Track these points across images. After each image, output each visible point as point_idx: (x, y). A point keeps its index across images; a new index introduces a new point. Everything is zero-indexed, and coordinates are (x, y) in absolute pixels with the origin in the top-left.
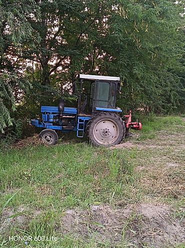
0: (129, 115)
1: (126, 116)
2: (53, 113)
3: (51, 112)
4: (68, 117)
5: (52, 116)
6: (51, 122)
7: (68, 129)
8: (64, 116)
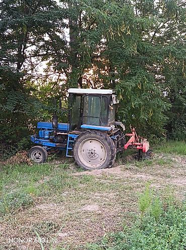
0: (132, 133)
1: (129, 135)
2: (48, 130)
3: (47, 128)
4: (63, 134)
5: (47, 132)
6: (47, 139)
7: (60, 147)
8: (60, 133)
